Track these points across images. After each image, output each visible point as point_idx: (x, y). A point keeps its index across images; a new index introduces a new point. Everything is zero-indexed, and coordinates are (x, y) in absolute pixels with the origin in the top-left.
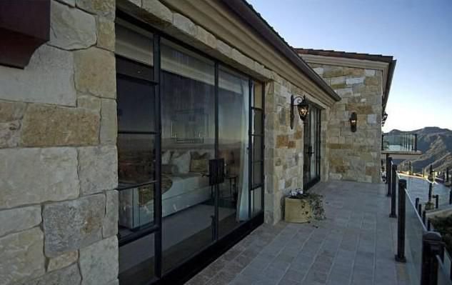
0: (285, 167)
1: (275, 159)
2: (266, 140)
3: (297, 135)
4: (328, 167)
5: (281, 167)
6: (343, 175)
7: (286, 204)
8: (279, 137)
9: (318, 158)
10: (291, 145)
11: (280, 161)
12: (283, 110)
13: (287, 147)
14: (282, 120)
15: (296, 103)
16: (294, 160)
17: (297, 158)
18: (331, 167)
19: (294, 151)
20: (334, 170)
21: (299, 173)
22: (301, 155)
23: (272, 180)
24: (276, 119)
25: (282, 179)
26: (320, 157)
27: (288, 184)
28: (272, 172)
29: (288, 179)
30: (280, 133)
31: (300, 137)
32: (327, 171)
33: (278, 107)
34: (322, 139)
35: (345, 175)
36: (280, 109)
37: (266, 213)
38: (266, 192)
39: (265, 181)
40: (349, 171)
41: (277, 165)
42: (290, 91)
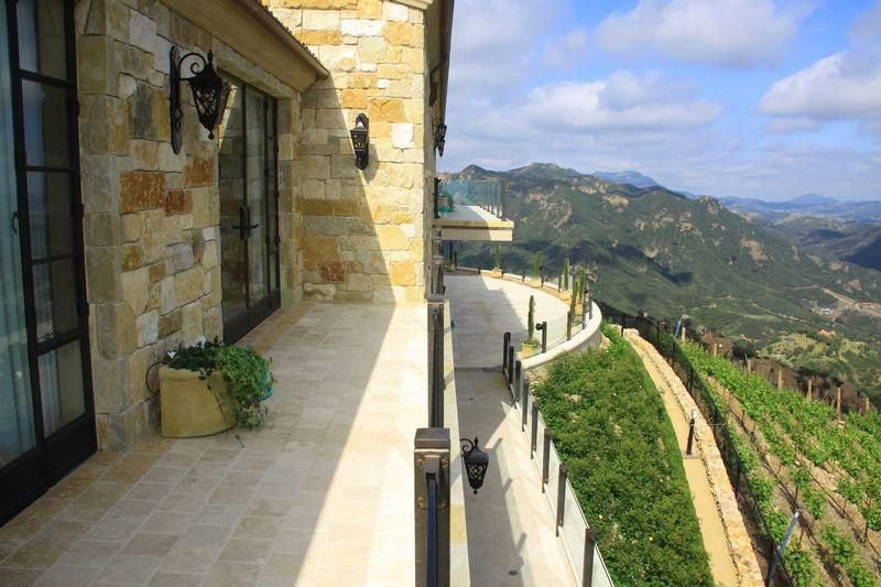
0: (157, 273)
1: (120, 251)
2: (87, 187)
3: (198, 173)
4: (299, 266)
5: (142, 275)
6: (338, 289)
7: (164, 387)
8: (129, 178)
9: (273, 244)
10: (176, 203)
11: (135, 254)
12: (141, 91)
13: (160, 211)
14: (140, 125)
15: (186, 73)
16: (187, 248)
17: (197, 244)
18: (308, 266)
19: (185, 221)
20: (317, 275)
21: (207, 287)
22: (211, 234)
23: (110, 315)
24: (118, 118)
25: (147, 309)
26: (277, 239)
27: (169, 326)
28: (110, 290)
29: (169, 308)
30: (135, 163)
31: (207, 178)
32: (299, 277)
33: (123, 79)
34: (281, 187)
35: (344, 286)
36: (129, 88)
37: (99, 418)
38: (95, 355)
39: (92, 320)
40: (352, 275)
41: (126, 268)
42: (166, 33)
